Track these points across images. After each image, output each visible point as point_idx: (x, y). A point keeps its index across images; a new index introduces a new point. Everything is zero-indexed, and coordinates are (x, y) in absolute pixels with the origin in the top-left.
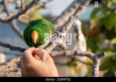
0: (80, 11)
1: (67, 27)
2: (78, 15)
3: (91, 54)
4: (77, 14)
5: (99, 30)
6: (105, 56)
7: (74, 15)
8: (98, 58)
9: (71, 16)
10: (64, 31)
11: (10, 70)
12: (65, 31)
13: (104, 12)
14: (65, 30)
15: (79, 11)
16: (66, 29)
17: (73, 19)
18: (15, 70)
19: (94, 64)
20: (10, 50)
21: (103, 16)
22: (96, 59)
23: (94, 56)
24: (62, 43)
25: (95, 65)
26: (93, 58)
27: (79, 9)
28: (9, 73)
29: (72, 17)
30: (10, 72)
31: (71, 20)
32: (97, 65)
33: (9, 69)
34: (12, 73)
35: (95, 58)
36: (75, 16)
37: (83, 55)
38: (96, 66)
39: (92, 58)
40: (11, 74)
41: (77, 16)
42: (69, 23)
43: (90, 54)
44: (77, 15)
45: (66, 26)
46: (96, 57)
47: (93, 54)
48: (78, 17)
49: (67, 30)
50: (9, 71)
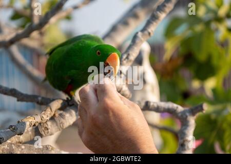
0: (155, 23)
1: (131, 55)
2: (152, 31)
3: (177, 107)
4: (149, 28)
5: (180, 62)
6: (204, 112)
7: (143, 30)
8: (190, 115)
9: (137, 33)
10: (125, 62)
11: (20, 141)
12: (127, 62)
13: (191, 27)
14: (126, 60)
15: (152, 23)
16: (127, 58)
17: (142, 39)
18: (29, 140)
19: (184, 127)
20: (18, 101)
21: (189, 33)
22: (187, 117)
23: (183, 112)
24: (120, 87)
25: (186, 129)
26: (182, 116)
27: (154, 19)
28: (19, 146)
29: (140, 34)
30: (19, 144)
31: (137, 41)
32: (189, 128)
33: (16, 139)
34: (23, 147)
35: (184, 116)
36: (146, 32)
37: (162, 109)
38: (186, 132)
39: (180, 115)
40: (23, 149)
41: (149, 34)
42: (133, 47)
43: (175, 108)
44: (150, 30)
45: (128, 53)
46: (188, 114)
47: (180, 109)
48: (152, 34)
49: (130, 61)
50: (17, 142)
